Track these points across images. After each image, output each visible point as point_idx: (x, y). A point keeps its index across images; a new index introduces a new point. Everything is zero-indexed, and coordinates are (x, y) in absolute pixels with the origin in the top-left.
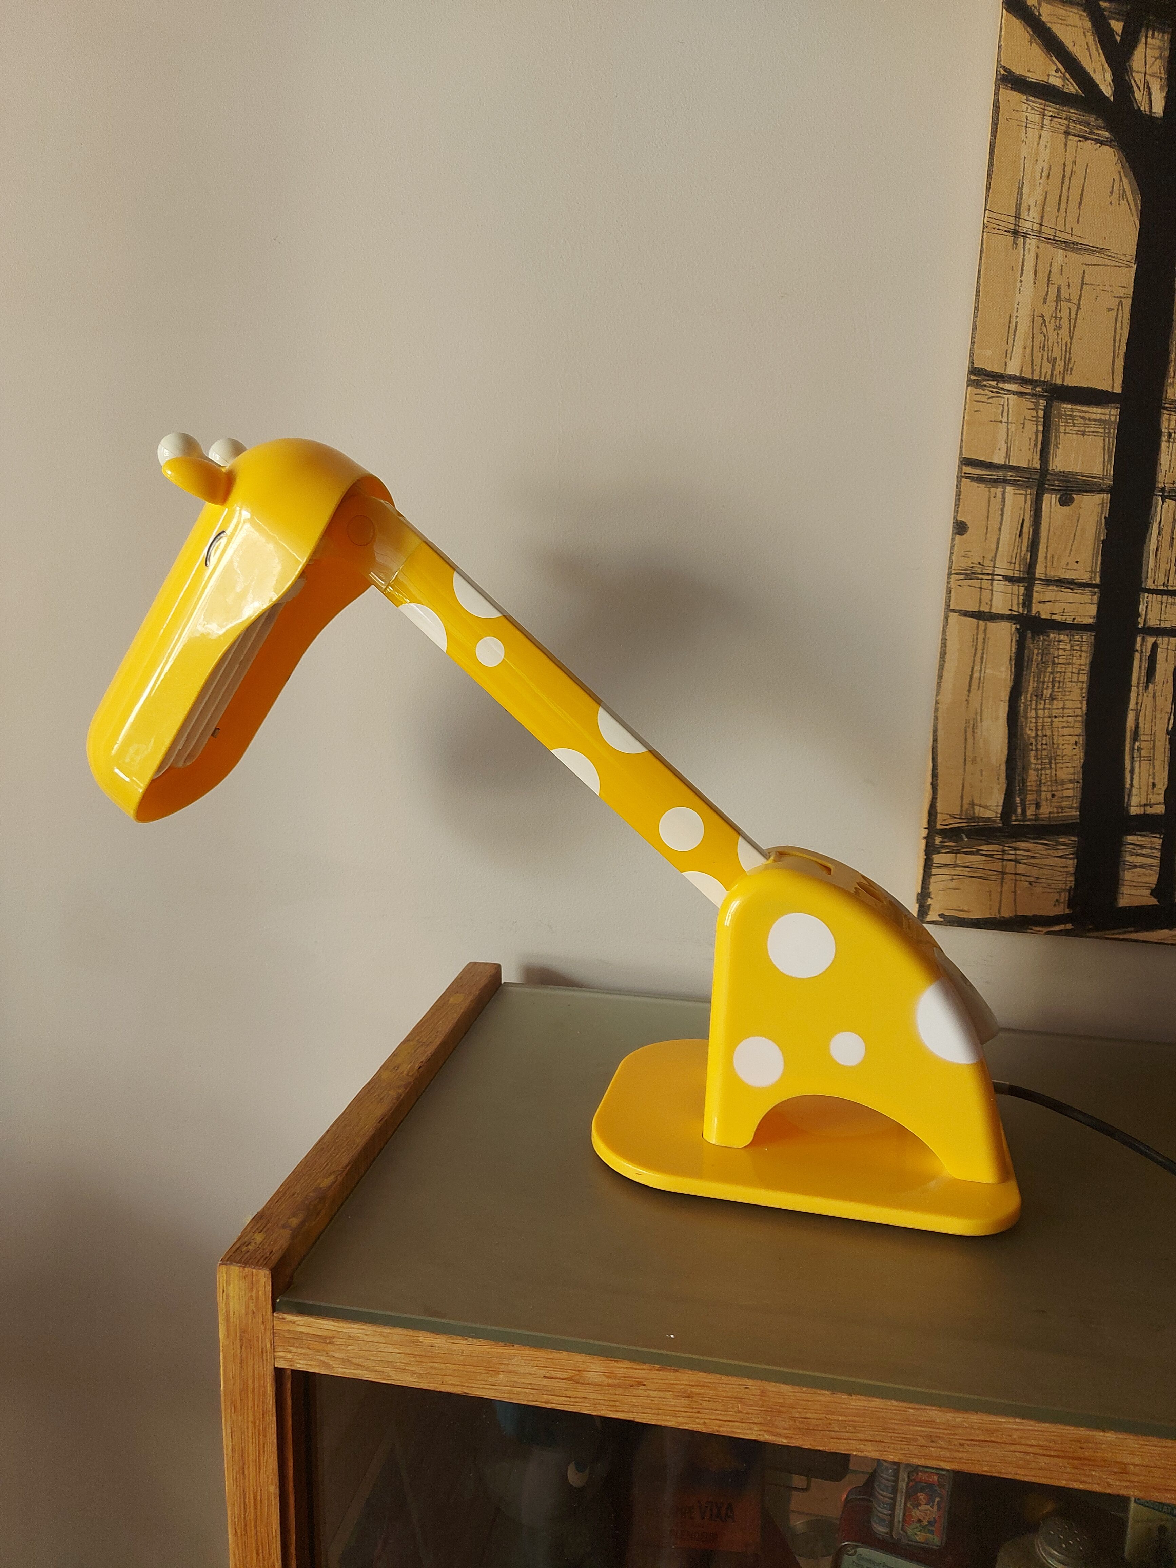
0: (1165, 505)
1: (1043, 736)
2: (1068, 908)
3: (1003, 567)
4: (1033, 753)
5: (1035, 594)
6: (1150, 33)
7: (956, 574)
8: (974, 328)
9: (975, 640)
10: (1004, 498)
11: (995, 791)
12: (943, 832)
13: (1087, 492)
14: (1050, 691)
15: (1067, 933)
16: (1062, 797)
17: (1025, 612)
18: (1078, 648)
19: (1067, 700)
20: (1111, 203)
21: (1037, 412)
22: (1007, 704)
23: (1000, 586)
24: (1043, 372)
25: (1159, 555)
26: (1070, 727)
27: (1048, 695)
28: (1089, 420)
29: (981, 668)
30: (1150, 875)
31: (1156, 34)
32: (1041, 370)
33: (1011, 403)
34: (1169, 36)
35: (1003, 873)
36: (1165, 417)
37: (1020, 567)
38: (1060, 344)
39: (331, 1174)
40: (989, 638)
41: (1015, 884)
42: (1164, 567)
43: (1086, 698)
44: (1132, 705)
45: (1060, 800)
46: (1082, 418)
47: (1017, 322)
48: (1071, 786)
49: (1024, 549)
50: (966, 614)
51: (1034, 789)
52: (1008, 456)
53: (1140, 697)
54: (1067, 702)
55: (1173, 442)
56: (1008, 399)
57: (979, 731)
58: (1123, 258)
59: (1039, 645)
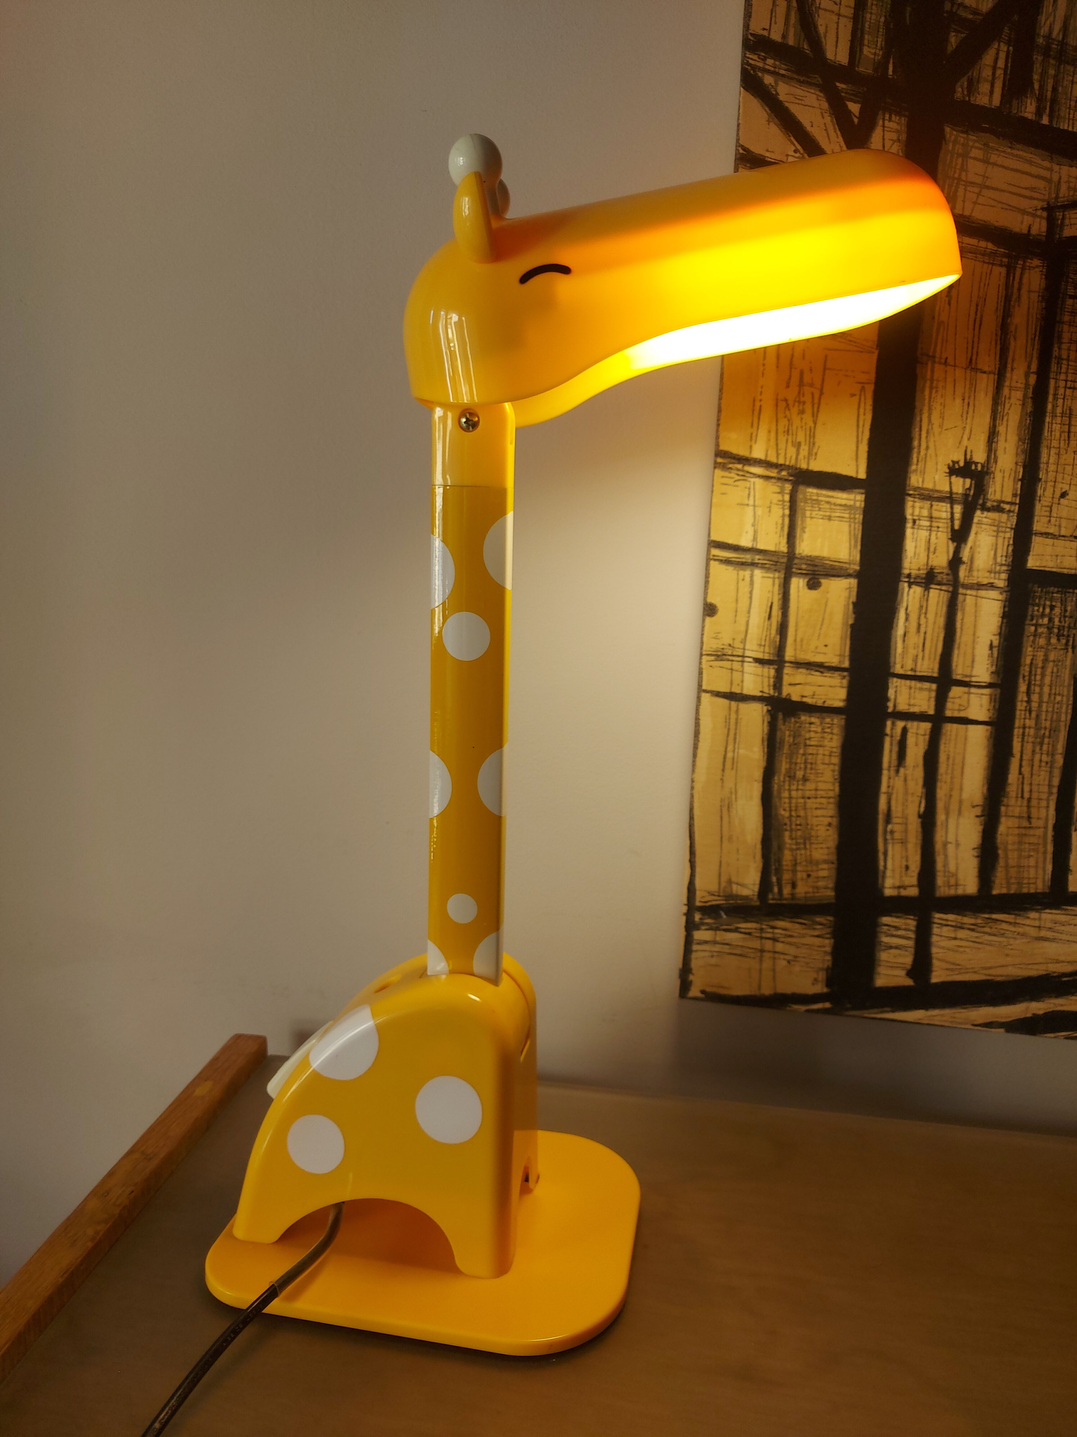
0: (912, 591)
1: (797, 816)
2: (827, 986)
3: (753, 650)
4: (787, 833)
5: (785, 676)
6: (887, 117)
7: (708, 655)
8: (720, 410)
9: (727, 721)
10: (752, 581)
11: (752, 869)
12: (702, 909)
13: (834, 576)
14: (802, 773)
15: (826, 1011)
16: (817, 877)
17: (776, 694)
19: (820, 781)
21: (783, 496)
22: (761, 784)
23: (750, 668)
24: (788, 456)
25: (906, 640)
26: (823, 808)
27: (801, 777)
28: (835, 504)
29: (734, 748)
30: (906, 956)
31: (893, 116)
32: (786, 454)
33: (757, 487)
34: (906, 119)
35: (762, 951)
36: (909, 504)
37: (770, 649)
38: (804, 429)
40: (741, 719)
41: (774, 962)
42: (912, 652)
43: (838, 781)
44: (884, 788)
45: (816, 880)
46: (828, 502)
47: (761, 406)
48: (825, 866)
49: (773, 631)
50: (718, 694)
51: (790, 868)
52: (755, 539)
53: (892, 781)
54: (819, 784)
55: (918, 529)
56: (754, 483)
57: (734, 811)
58: (864, 343)
59: (790, 727)
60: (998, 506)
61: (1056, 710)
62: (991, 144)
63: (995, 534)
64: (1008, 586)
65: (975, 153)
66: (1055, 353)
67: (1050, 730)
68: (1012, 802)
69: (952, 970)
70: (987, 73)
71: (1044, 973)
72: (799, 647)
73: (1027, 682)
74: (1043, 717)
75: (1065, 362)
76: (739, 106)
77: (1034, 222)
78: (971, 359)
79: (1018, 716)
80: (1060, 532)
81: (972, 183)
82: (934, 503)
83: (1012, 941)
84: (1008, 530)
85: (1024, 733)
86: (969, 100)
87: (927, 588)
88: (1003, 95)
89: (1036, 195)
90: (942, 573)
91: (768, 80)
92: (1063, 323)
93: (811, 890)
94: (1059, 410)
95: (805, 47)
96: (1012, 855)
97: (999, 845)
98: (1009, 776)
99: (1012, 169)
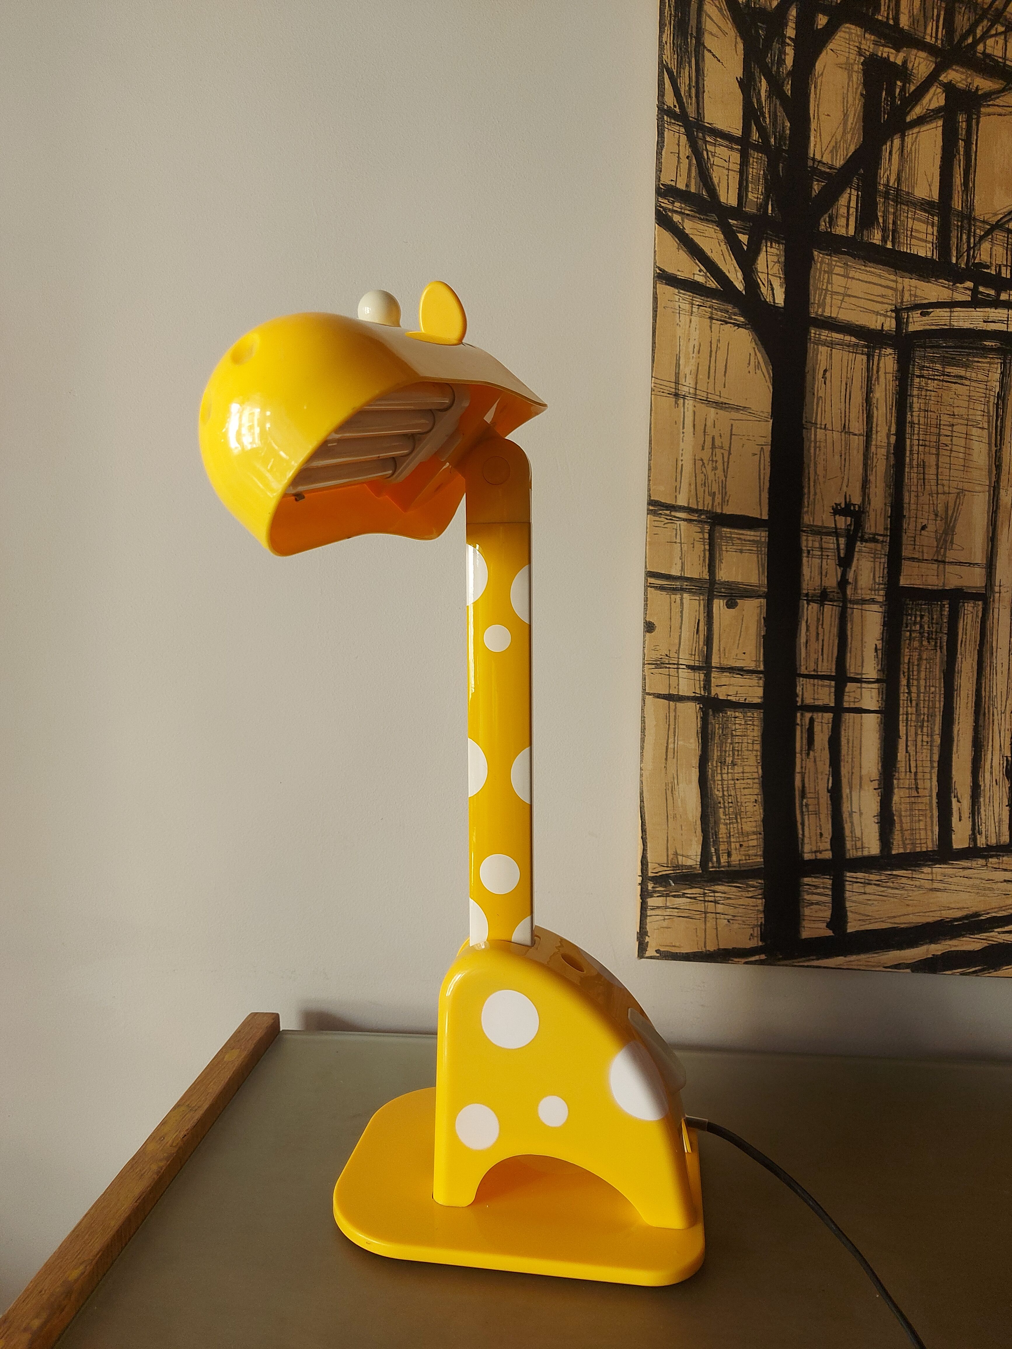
0: (810, 607)
1: (729, 795)
2: (762, 940)
3: (685, 659)
4: (721, 810)
5: (712, 679)
6: (769, 244)
7: (649, 664)
8: (650, 469)
9: (668, 718)
10: (682, 603)
11: (694, 842)
12: (654, 879)
13: (746, 597)
14: (731, 759)
15: (761, 962)
16: (748, 847)
17: (706, 694)
18: (750, 723)
19: (746, 765)
20: (749, 372)
21: (703, 535)
22: (698, 770)
23: (684, 673)
24: (706, 503)
25: (808, 647)
26: (750, 788)
27: (730, 762)
28: (745, 540)
30: (825, 910)
31: (774, 244)
32: (704, 501)
33: (682, 527)
34: (784, 246)
35: (706, 913)
36: (804, 538)
37: (699, 657)
38: (717, 481)
39: (81, 1264)
40: (679, 716)
41: (716, 922)
42: (813, 656)
43: (760, 764)
44: (798, 769)
45: (747, 849)
46: (739, 539)
47: (682, 465)
48: (755, 837)
49: (701, 643)
50: (659, 696)
51: (725, 840)
52: (683, 569)
53: (804, 762)
54: (745, 768)
55: (812, 557)
56: (680, 524)
57: (677, 793)
58: (761, 414)
59: (719, 721)
60: (874, 538)
61: (931, 699)
62: (849, 263)
63: (872, 560)
64: (886, 601)
65: (837, 270)
66: (909, 419)
67: (928, 715)
68: (902, 775)
69: (864, 920)
70: (843, 211)
71: (939, 919)
72: (722, 655)
73: (906, 677)
74: (922, 705)
75: (916, 426)
76: (655, 238)
77: (885, 321)
78: (845, 425)
79: (901, 705)
80: (923, 556)
81: (836, 292)
82: (823, 537)
83: (910, 893)
84: (883, 556)
85: (907, 720)
86: (831, 231)
87: (822, 605)
88: (856, 227)
89: (885, 300)
90: (834, 592)
91: (676, 218)
92: (913, 396)
94: (915, 463)
95: (704, 193)
96: (906, 820)
97: (894, 812)
98: (898, 754)
99: (866, 282)
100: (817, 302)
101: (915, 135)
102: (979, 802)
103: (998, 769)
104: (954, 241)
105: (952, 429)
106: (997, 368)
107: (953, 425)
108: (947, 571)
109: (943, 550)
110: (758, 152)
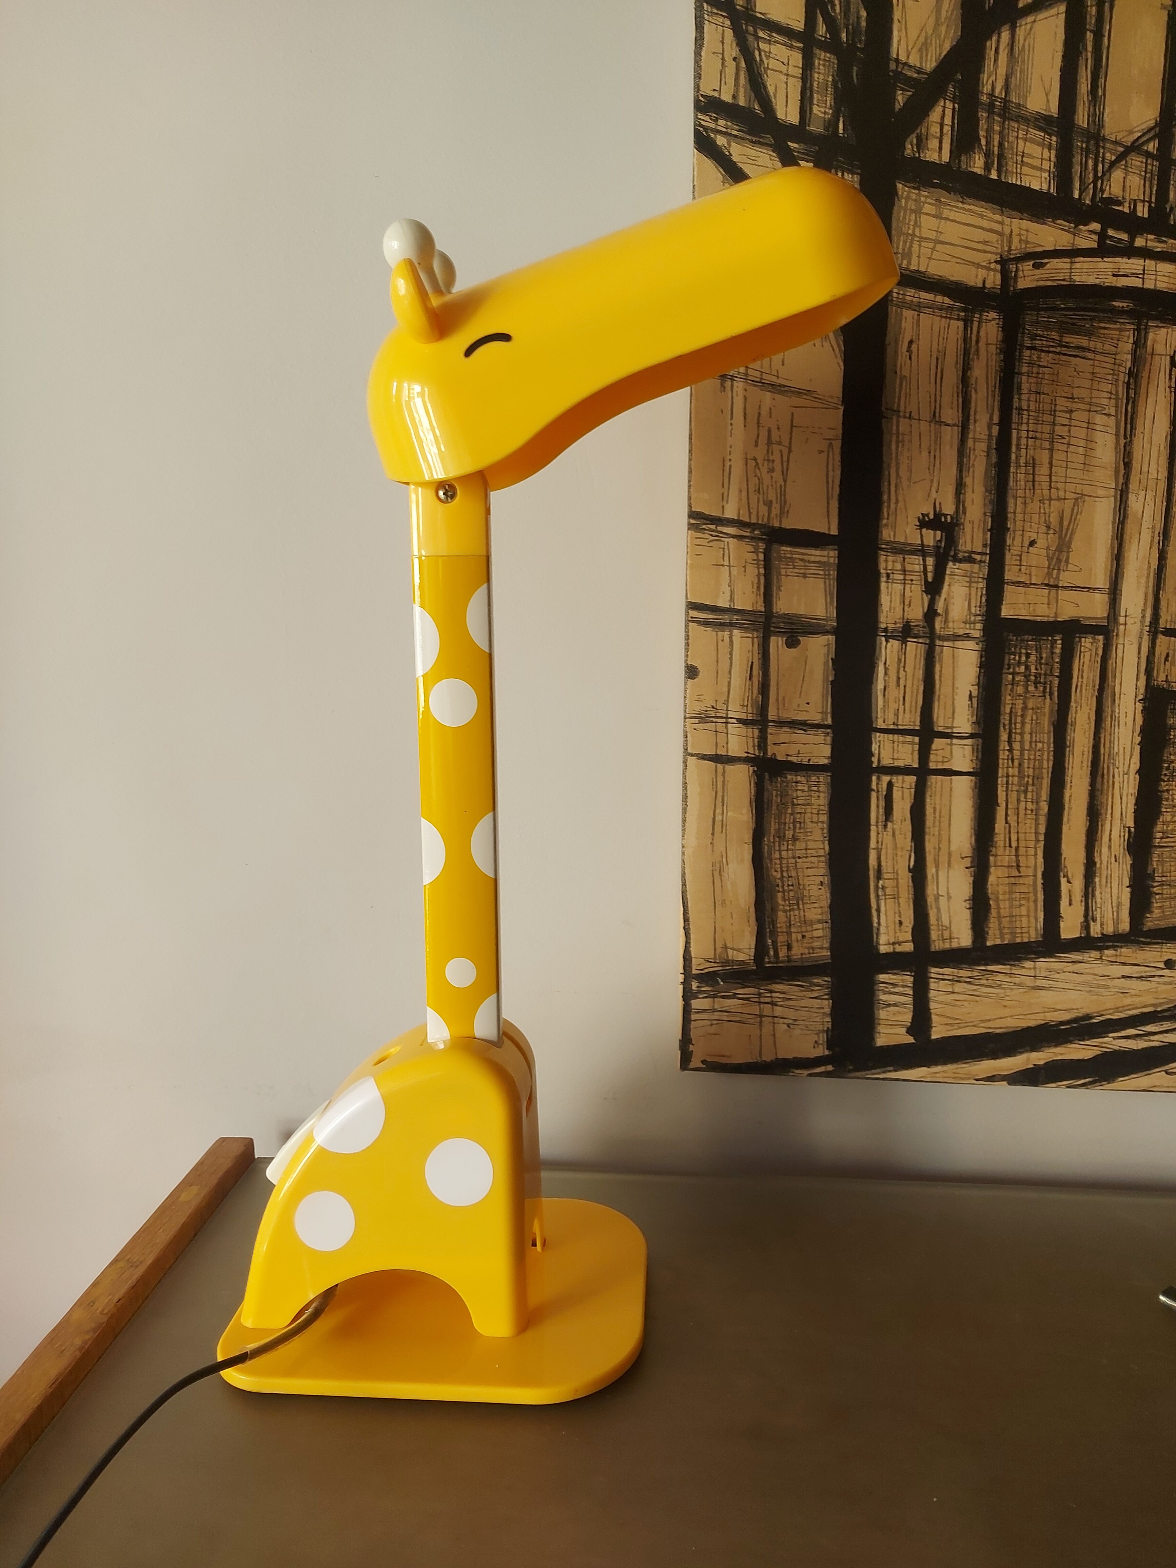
0: (889, 644)
1: (789, 877)
2: (827, 1049)
3: (735, 711)
4: (780, 895)
5: (769, 736)
7: (691, 718)
8: (690, 471)
9: (714, 784)
10: (731, 642)
11: (747, 933)
12: (699, 977)
13: (812, 633)
14: (791, 832)
15: (828, 1074)
16: (812, 938)
17: (762, 755)
18: (815, 788)
19: (809, 840)
21: (757, 556)
22: (751, 846)
23: (734, 728)
24: (760, 514)
25: (887, 694)
26: (814, 868)
27: (791, 837)
28: (809, 562)
29: (723, 811)
30: (905, 1013)
32: (758, 513)
33: (731, 546)
34: (859, 175)
35: (761, 1016)
36: (882, 558)
37: (752, 710)
38: (774, 487)
40: (728, 781)
41: (774, 1027)
42: (893, 706)
43: (827, 839)
44: (873, 844)
45: (811, 941)
46: (802, 560)
47: (730, 466)
48: (820, 926)
49: (755, 692)
50: (704, 757)
51: (785, 930)
52: (732, 599)
53: (880, 836)
54: (809, 843)
55: (893, 583)
56: (728, 542)
57: (726, 875)
58: (830, 400)
59: (777, 787)
60: (970, 557)
61: (1038, 758)
62: (942, 200)
63: (968, 585)
64: (983, 636)
65: (927, 208)
66: (1016, 404)
67: (1033, 777)
68: (1000, 851)
69: (951, 1024)
70: (935, 129)
71: (1043, 1022)
73: (1008, 731)
74: (1026, 765)
75: (1025, 412)
76: (694, 168)
77: (988, 275)
78: (935, 412)
79: (1001, 766)
80: (1031, 579)
81: (926, 238)
82: (906, 556)
83: (1008, 992)
84: (980, 580)
85: (1007, 783)
86: (920, 156)
87: (904, 642)
88: (951, 152)
89: (989, 249)
90: (919, 625)
91: (721, 141)
92: (1022, 374)
93: (806, 951)
95: (756, 108)
96: (1004, 905)
97: (990, 896)
98: (996, 826)
99: (964, 224)
100: (901, 251)
101: (1028, 26)
102: (1093, 882)
103: (1118, 843)
104: (1077, 169)
105: (1071, 416)
106: (1129, 337)
107: (1071, 411)
108: (1060, 598)
109: (1055, 571)
110: (825, 52)
